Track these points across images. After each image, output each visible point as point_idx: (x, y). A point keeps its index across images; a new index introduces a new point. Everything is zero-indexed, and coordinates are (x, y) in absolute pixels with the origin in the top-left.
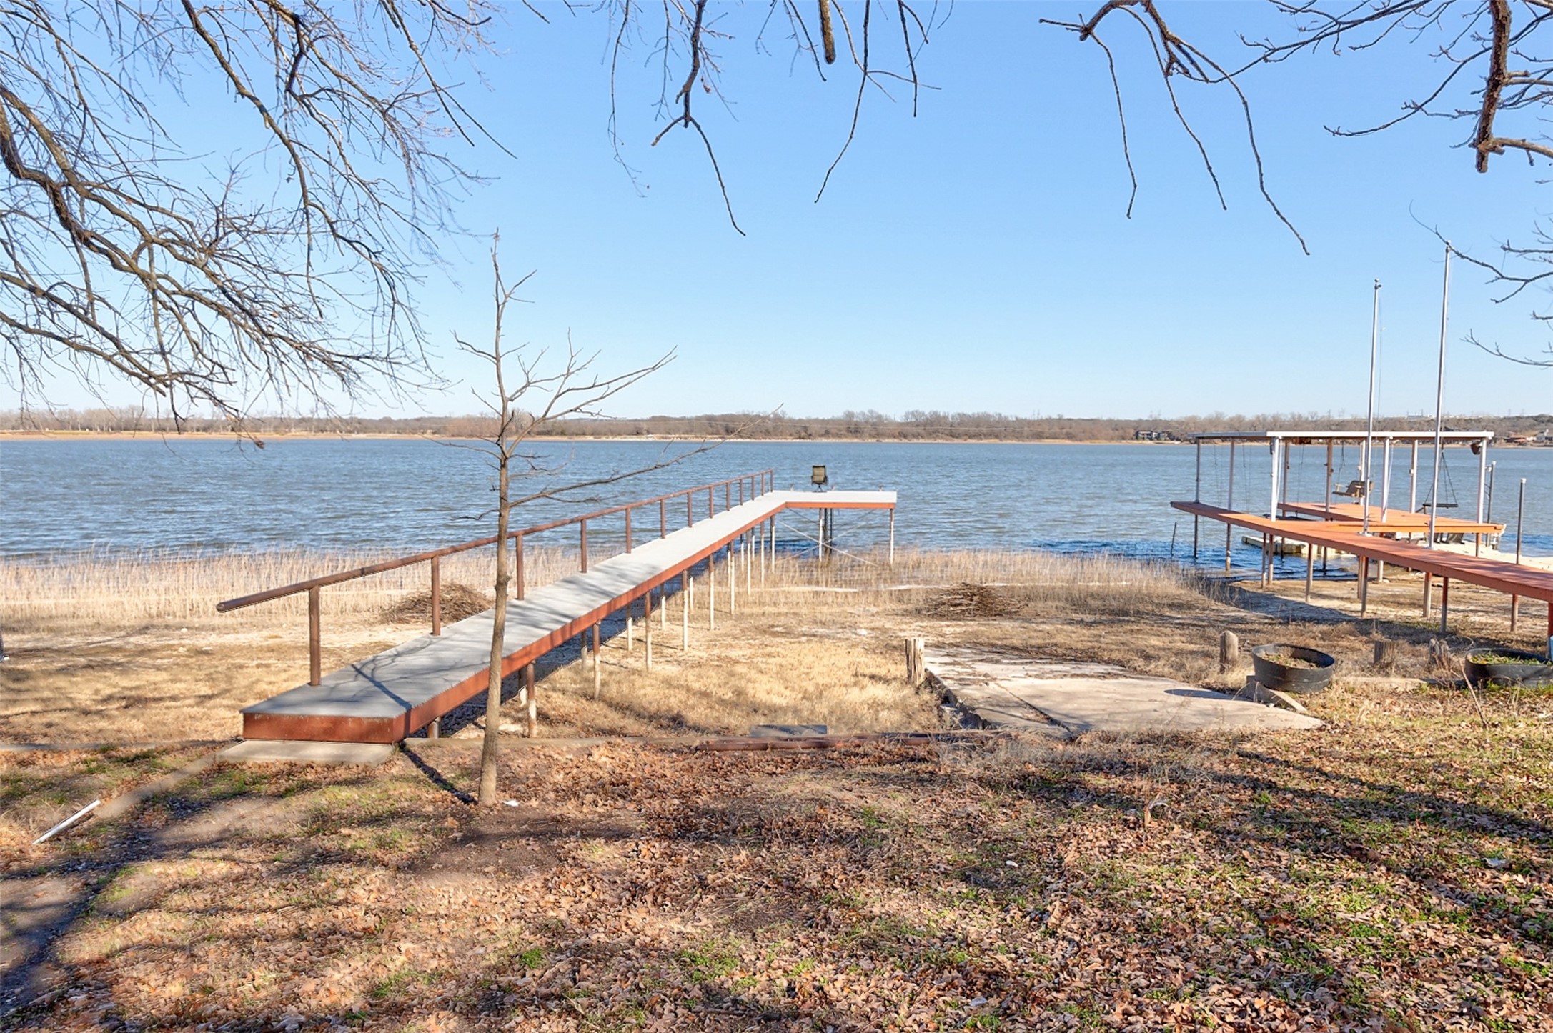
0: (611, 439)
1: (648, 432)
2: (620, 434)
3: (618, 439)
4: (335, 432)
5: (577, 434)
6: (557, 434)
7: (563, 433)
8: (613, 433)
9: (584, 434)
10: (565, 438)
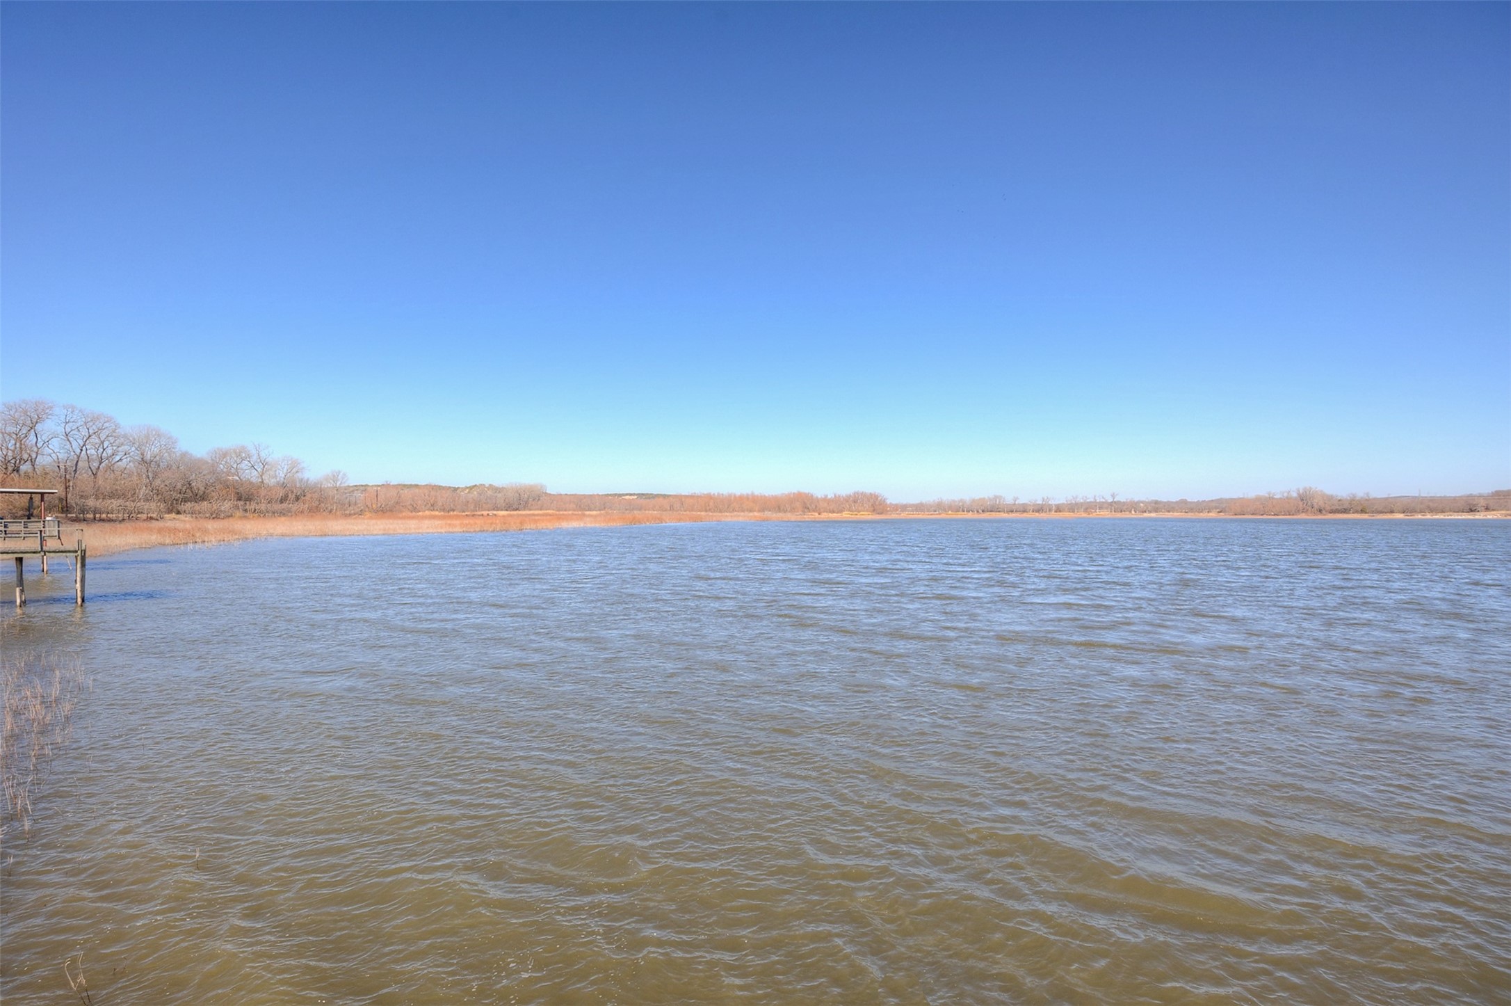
0: (1429, 516)
1: (1487, 509)
2: (1443, 512)
3: (1440, 516)
4: (1130, 512)
5: (1381, 512)
6: (1356, 512)
7: (1363, 511)
8: (1432, 511)
9: (1392, 512)
10: (1365, 516)
